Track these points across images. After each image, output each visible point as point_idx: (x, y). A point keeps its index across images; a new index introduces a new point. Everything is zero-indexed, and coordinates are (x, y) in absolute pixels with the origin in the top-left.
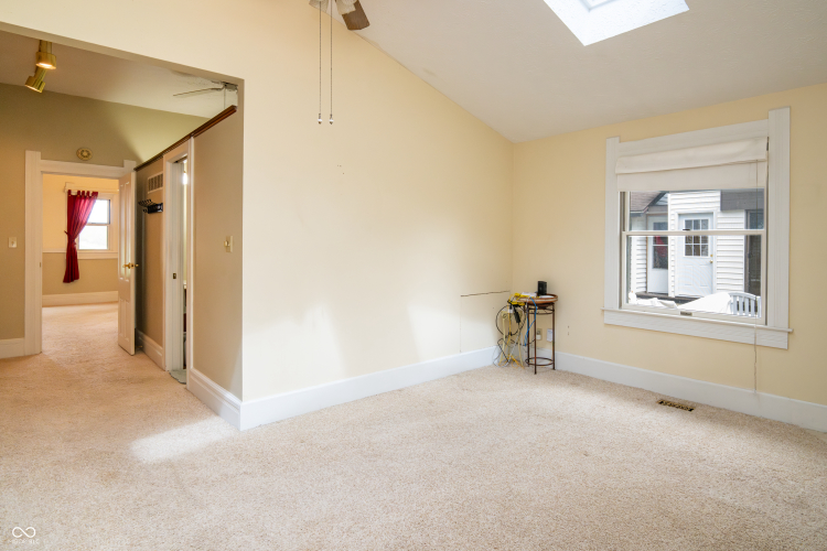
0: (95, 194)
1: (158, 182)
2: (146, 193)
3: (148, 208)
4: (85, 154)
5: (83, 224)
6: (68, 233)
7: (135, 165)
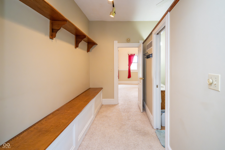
0: (134, 54)
1: (151, 45)
2: (146, 50)
3: (147, 56)
4: (129, 40)
5: (132, 63)
6: (129, 65)
7: (143, 42)
